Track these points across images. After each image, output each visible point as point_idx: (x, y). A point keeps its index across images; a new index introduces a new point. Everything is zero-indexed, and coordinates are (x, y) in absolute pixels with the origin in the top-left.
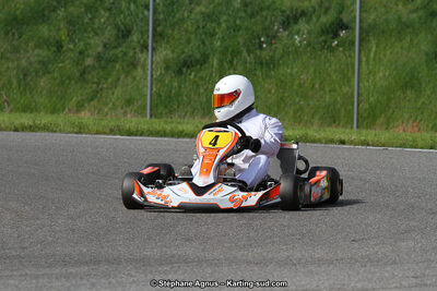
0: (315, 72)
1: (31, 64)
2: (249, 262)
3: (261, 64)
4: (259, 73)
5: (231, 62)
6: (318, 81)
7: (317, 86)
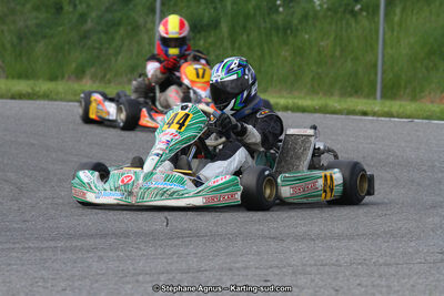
0: (335, 39)
1: (27, 27)
2: (264, 237)
3: (277, 29)
4: (275, 39)
5: (244, 27)
6: (338, 49)
7: (337, 53)
